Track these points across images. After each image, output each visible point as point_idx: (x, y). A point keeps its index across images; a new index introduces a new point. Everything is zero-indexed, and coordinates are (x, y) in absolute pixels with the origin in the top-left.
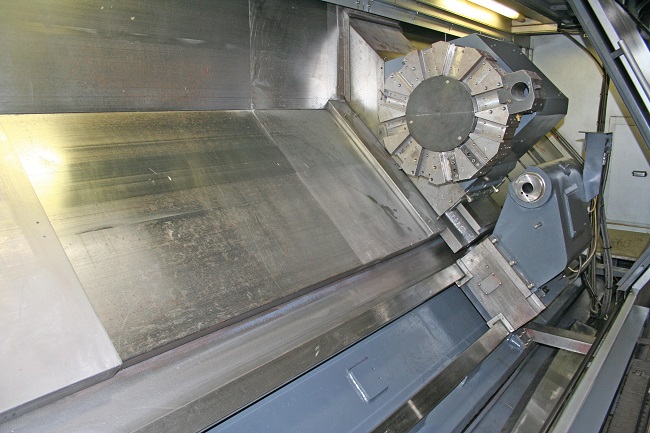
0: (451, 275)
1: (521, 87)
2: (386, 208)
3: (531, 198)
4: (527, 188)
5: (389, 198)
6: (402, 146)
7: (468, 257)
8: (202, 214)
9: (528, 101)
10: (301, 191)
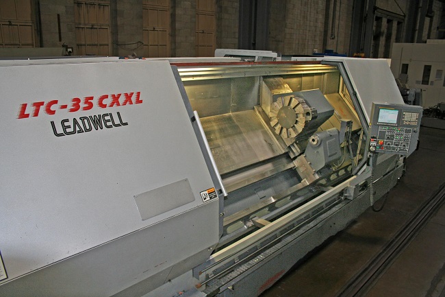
0: (291, 166)
1: (308, 114)
2: (270, 144)
3: (315, 143)
4: (313, 140)
5: (272, 141)
6: (276, 125)
7: (297, 160)
8: (219, 147)
9: (310, 118)
10: (244, 140)
